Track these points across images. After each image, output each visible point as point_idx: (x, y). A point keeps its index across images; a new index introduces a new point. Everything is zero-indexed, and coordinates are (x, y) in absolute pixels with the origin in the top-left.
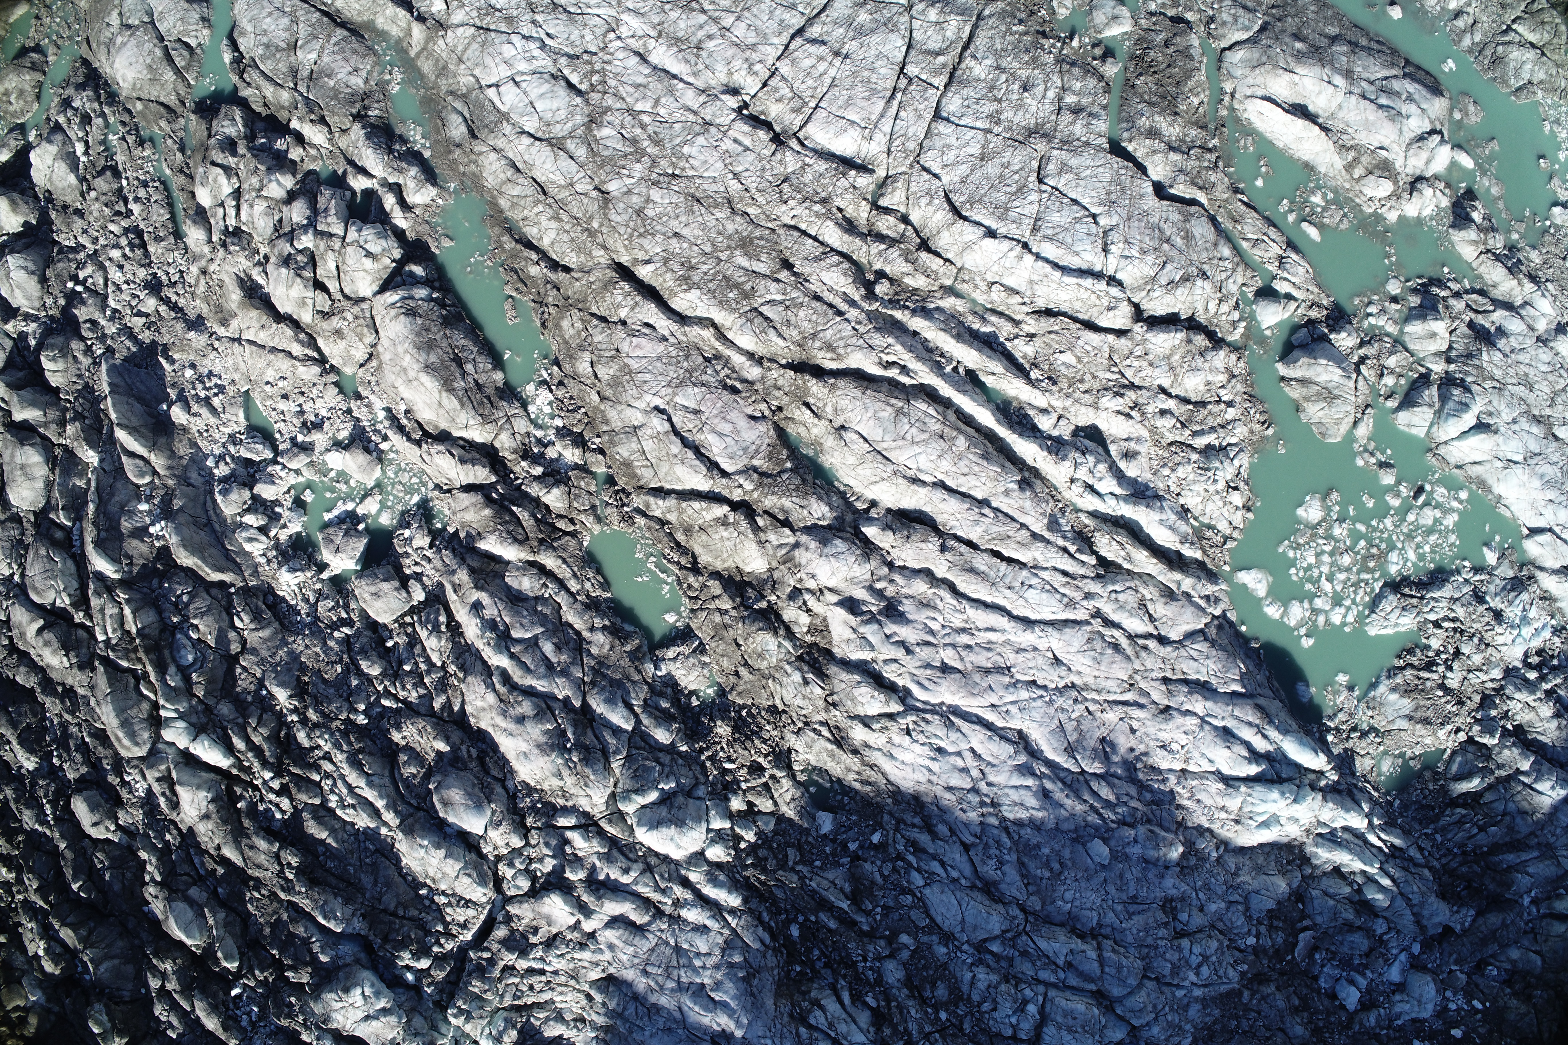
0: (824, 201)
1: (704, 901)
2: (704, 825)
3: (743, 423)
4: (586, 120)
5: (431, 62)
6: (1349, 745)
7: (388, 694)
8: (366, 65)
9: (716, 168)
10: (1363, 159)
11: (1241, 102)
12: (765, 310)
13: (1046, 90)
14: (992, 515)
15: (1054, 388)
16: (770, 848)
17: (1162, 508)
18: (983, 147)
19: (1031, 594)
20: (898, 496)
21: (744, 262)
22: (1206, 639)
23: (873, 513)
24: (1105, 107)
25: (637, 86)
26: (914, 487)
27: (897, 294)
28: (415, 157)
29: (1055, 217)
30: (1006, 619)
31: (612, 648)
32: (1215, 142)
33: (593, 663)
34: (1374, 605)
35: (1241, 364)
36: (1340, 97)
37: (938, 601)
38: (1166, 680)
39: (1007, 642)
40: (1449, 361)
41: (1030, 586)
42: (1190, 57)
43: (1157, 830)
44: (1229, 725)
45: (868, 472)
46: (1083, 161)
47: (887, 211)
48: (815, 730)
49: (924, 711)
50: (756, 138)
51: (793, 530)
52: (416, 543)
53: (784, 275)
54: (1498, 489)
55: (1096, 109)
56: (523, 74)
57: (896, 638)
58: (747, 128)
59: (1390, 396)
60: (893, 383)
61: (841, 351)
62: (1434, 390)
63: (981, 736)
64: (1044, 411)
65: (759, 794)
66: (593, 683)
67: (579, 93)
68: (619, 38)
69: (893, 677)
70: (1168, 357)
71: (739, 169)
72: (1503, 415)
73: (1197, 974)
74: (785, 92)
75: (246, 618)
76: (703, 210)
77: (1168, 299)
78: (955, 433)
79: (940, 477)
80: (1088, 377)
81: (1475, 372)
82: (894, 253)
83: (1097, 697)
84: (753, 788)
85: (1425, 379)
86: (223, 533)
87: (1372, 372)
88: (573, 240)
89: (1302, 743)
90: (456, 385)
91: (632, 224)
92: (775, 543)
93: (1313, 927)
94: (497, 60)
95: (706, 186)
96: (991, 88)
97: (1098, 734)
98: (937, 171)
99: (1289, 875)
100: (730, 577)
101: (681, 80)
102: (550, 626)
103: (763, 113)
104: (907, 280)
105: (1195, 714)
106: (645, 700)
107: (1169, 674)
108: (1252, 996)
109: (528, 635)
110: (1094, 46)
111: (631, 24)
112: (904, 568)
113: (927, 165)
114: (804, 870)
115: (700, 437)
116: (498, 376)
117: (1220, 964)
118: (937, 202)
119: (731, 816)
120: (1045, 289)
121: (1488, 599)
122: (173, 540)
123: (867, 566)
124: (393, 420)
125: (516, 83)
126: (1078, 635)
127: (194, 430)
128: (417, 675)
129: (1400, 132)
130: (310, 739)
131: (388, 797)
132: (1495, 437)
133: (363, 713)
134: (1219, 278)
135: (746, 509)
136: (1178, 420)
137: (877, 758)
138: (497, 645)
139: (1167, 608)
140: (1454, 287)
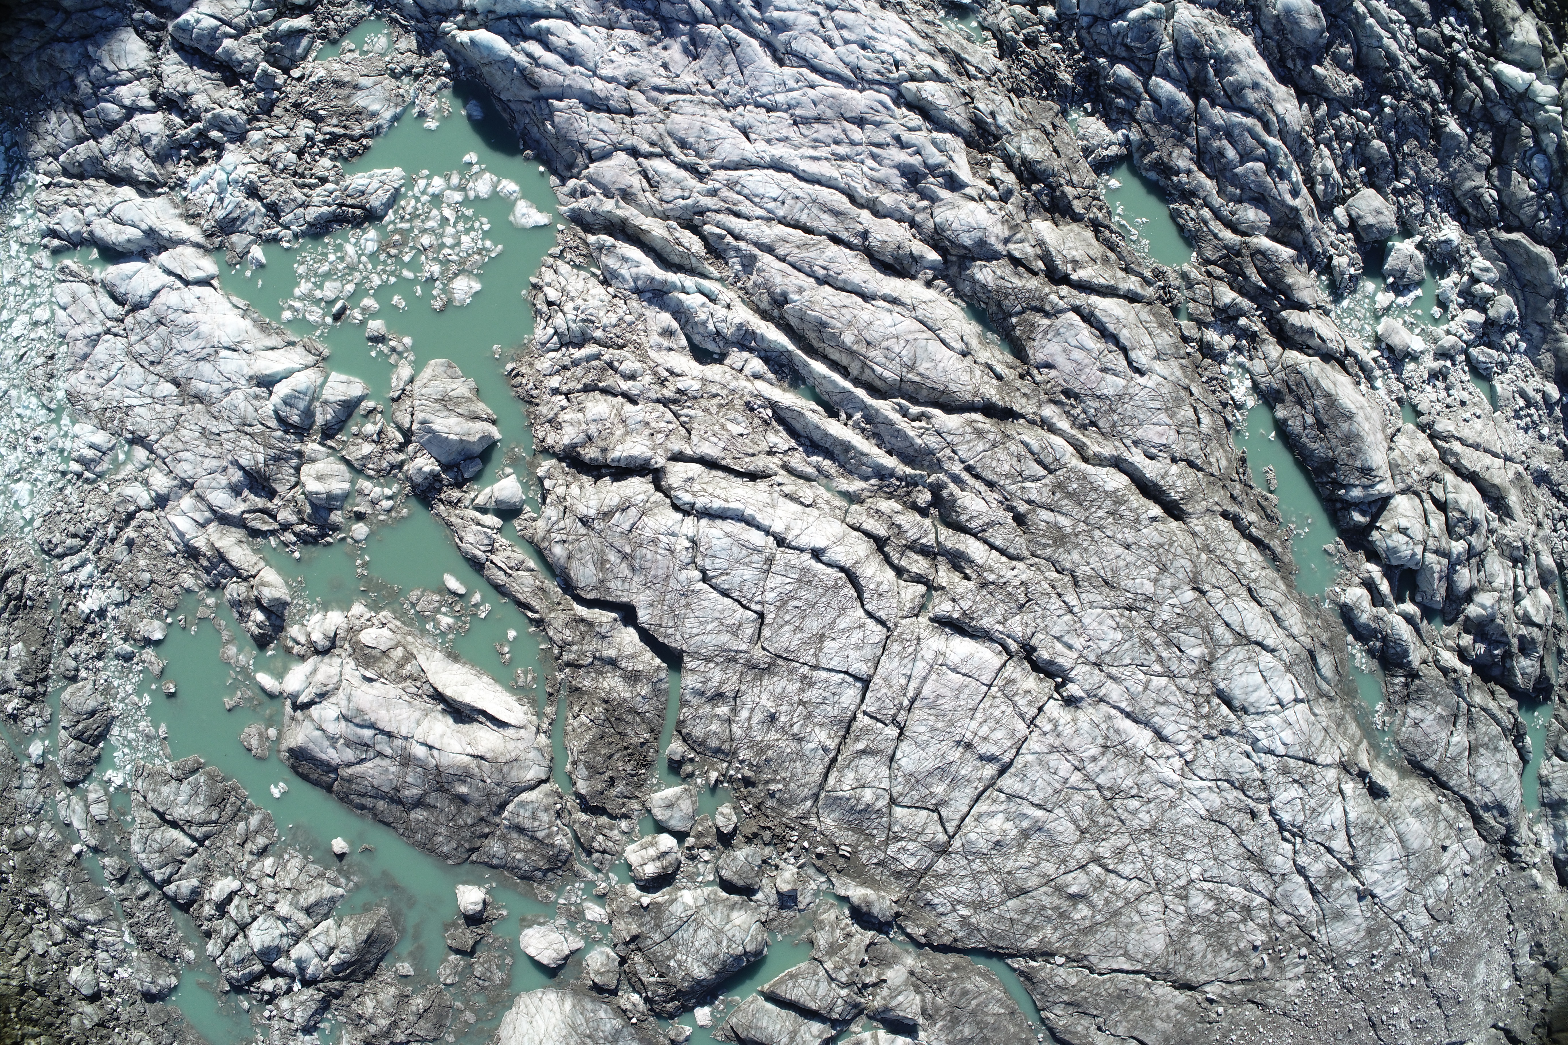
0: (984, 585)
3: (1060, 360)
4: (1214, 665)
5: (1350, 731)
6: (424, 60)
7: (1366, 122)
8: (1406, 731)
9: (1089, 617)
10: (393, 667)
11: (530, 722)
12: (1041, 472)
13: (750, 719)
14: (816, 268)
15: (748, 398)
17: (635, 280)
18: (820, 649)
19: (775, 192)
20: (907, 290)
21: (1063, 521)
22: (589, 152)
23: (930, 274)
24: (685, 703)
25: (1165, 703)
26: (895, 295)
27: (908, 493)
28: (1362, 634)
29: (749, 574)
30: (801, 169)
31: (1170, 154)
32: (561, 676)
33: (1188, 139)
34: (395, 196)
35: (541, 435)
36: (419, 734)
37: (869, 186)
38: (631, 113)
39: (797, 147)
40: (300, 454)
41: (775, 200)
42: (589, 766)
44: (567, 67)
46: (714, 640)
47: (918, 579)
48: (981, 72)
49: (880, 83)
50: (1051, 651)
51: (1010, 256)
52: (1344, 260)
53: (1023, 508)
54: (246, 324)
55: (695, 701)
56: (1273, 712)
57: (910, 151)
58: (1060, 660)
59: (370, 412)
60: (917, 399)
61: (968, 429)
62: (320, 420)
63: (825, 58)
64: (757, 376)
65: (1028, 19)
66: (1188, 120)
67: (1220, 694)
68: (1181, 755)
69: (912, 115)
70: (627, 433)
71: (1068, 618)
72: (242, 397)
74: (1021, 702)
75: (1487, 197)
76: (1102, 573)
77: (629, 492)
78: (855, 347)
79: (868, 306)
80: (714, 410)
81: (273, 441)
82: (912, 534)
83: (703, 97)
84: (1034, 24)
86: (1509, 278)
87: (391, 435)
88: (1223, 542)
89: (490, 49)
90: (1323, 401)
91: (1171, 557)
92: (1026, 244)
94: (1297, 727)
95: (1100, 598)
96: (809, 716)
97: (701, 62)
98: (870, 622)
100: (1063, 217)
101: (1122, 711)
102: (1228, 174)
103: (1040, 681)
104: (899, 507)
105: (602, 78)
106: (1139, 105)
107: (627, 119)
109: (1250, 165)
110: (691, 775)
111: (1169, 770)
112: (899, 221)
113: (880, 627)
115: (1101, 345)
116: (1281, 413)
118: (871, 587)
120: (760, 498)
121: (263, 210)
122: (1554, 269)
123: (937, 220)
124: (1370, 379)
125: (1280, 702)
126: (724, 155)
127: (1537, 378)
128: (1339, 136)
129: (349, 699)
130: (1428, 85)
131: (1364, 27)
132: (251, 373)
133: (1386, 105)
134: (568, 522)
135: (1056, 277)
136: (616, 370)
137: (924, 44)
138: (1277, 156)
139: (629, 183)
140: (289, 537)
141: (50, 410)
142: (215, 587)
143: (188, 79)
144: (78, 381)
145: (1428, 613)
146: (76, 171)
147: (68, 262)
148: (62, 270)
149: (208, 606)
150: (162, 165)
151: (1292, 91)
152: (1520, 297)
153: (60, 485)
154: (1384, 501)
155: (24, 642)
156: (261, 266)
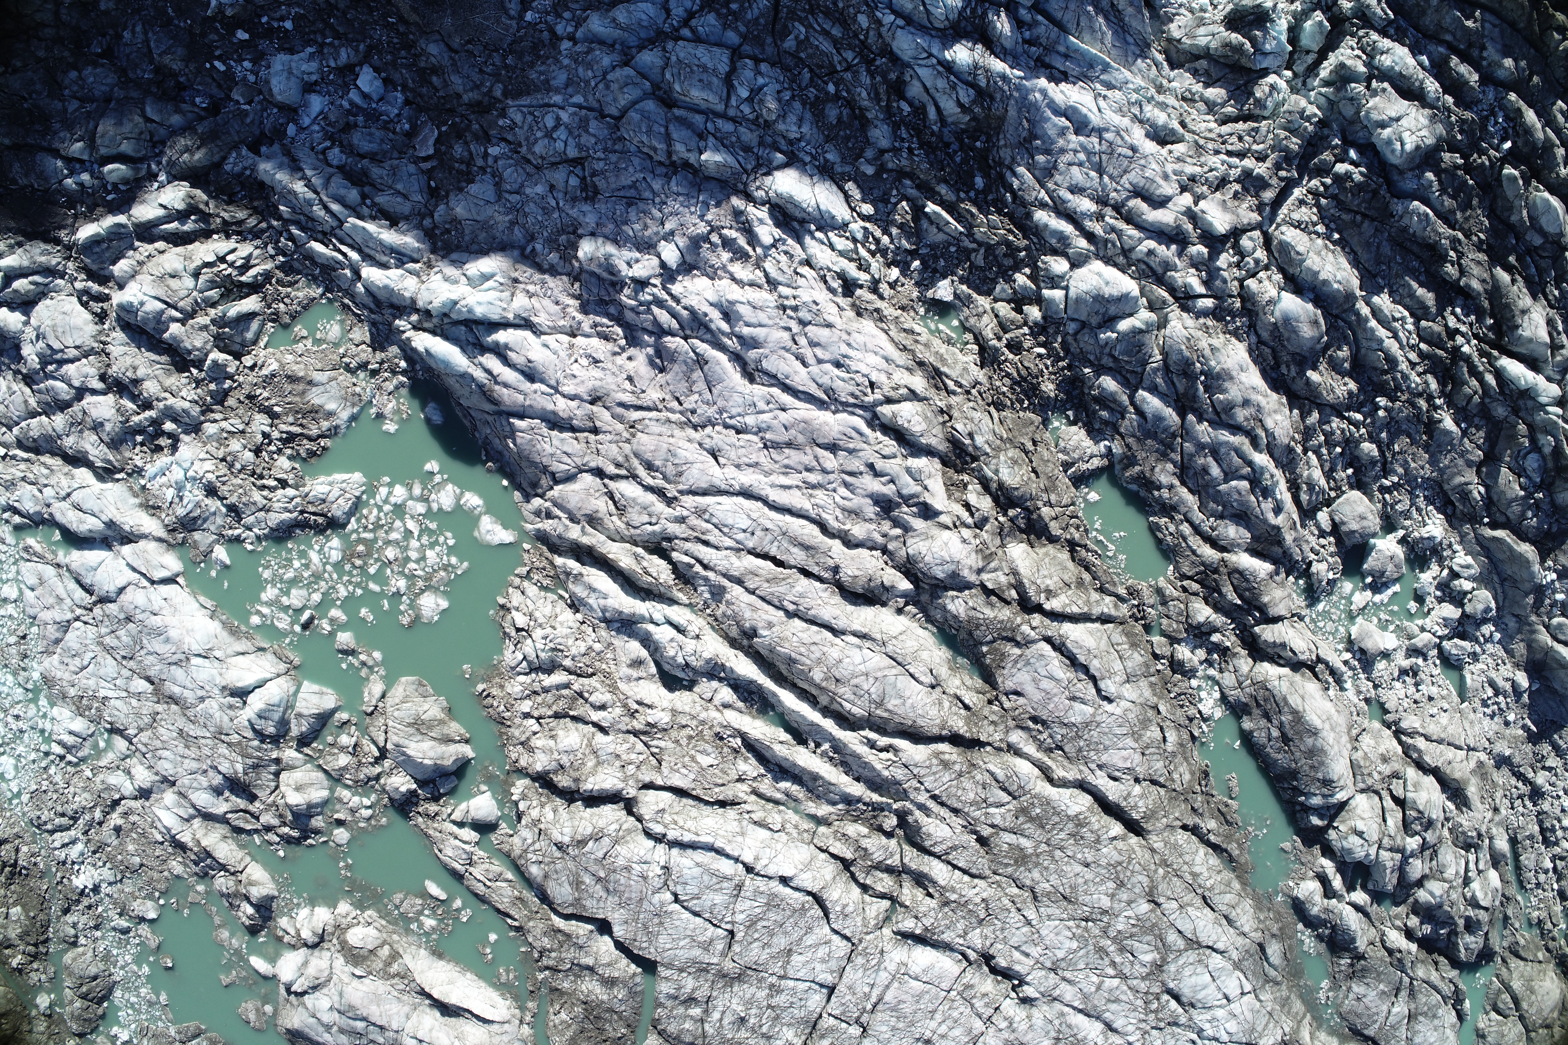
0: (946, 903)
1: (1072, 217)
2: (1072, 293)
3: (1029, 689)
4: (1165, 968)
5: (1294, 1010)
6: (379, 356)
7: (1356, 425)
8: (1349, 1004)
9: (1047, 929)
10: (381, 965)
11: (514, 1016)
12: (1005, 798)
13: (721, 1020)
14: (786, 603)
15: (717, 729)
16: (1000, 266)
17: (604, 610)
18: (788, 963)
19: (745, 523)
20: (878, 620)
21: (1024, 842)
22: (553, 474)
23: (900, 602)
24: (661, 1005)
25: (1117, 1001)
26: (865, 630)
27: (875, 817)
28: (1311, 923)
29: (719, 899)
30: (771, 498)
31: (1153, 469)
32: (541, 976)
33: (1172, 455)
34: (357, 505)
35: (514, 756)
36: (409, 1027)
37: (840, 516)
38: (595, 431)
39: (767, 474)
40: (277, 761)
41: (744, 531)
43: (605, 275)
44: (528, 384)
45: (909, 643)
46: (685, 953)
47: (883, 896)
48: (961, 386)
49: (855, 405)
50: (1008, 959)
51: (983, 586)
52: (1323, 566)
53: (986, 831)
54: (214, 626)
55: (669, 1003)
56: (1219, 1006)
57: (883, 479)
58: (1017, 968)
59: (345, 723)
60: (882, 731)
61: (935, 761)
62: (295, 731)
63: (797, 379)
64: (726, 706)
65: (1012, 322)
66: (1174, 436)
67: (1170, 992)
69: (886, 440)
70: (598, 763)
71: (1026, 929)
72: (216, 707)
73: (558, 119)
74: (979, 1004)
75: (1475, 493)
76: (1061, 889)
77: (601, 823)
78: (824, 684)
79: (837, 641)
80: (684, 742)
81: (250, 750)
82: (878, 856)
83: (670, 415)
84: (1019, 327)
85: (303, 742)
86: (1490, 574)
87: (366, 749)
88: (1181, 856)
89: (447, 364)
90: (1290, 717)
91: (1128, 873)
92: (1000, 573)
93: (417, 160)
94: (1241, 1018)
95: (1058, 912)
96: (777, 1017)
97: (669, 377)
98: (836, 938)
99: (449, 218)
100: (1039, 539)
101: (1074, 1008)
102: (1211, 491)
103: (998, 982)
104: (865, 830)
105: (564, 396)
106: (1123, 418)
107: (592, 437)
108: (490, 90)
109: (1234, 483)
112: (871, 549)
113: (845, 942)
114: (967, 243)
115: (1070, 675)
116: (1247, 724)
117: (531, 128)
118: (838, 909)
119: (1039, 300)
120: (730, 828)
121: (224, 510)
122: (1536, 567)
123: (910, 551)
124: (1339, 681)
125: (1226, 997)
126: (691, 482)
127: (1509, 666)
128: (1329, 443)
129: (341, 995)
130: (1426, 382)
131: (1365, 330)
132: (224, 683)
133: (1380, 408)
134: (542, 844)
135: (1028, 606)
136: (586, 700)
137: (901, 358)
138: (1262, 474)
139: (595, 508)
140: (272, 837)
141: (27, 690)
142: (204, 876)
143: (137, 363)
144: (52, 664)
145: (1378, 897)
146: (30, 444)
147: (31, 541)
148: (26, 549)
149: (199, 893)
150: (117, 449)
151: (1284, 400)
152: (1499, 591)
153: (43, 764)
154: (1342, 806)
155: (23, 907)
156: (226, 567)
